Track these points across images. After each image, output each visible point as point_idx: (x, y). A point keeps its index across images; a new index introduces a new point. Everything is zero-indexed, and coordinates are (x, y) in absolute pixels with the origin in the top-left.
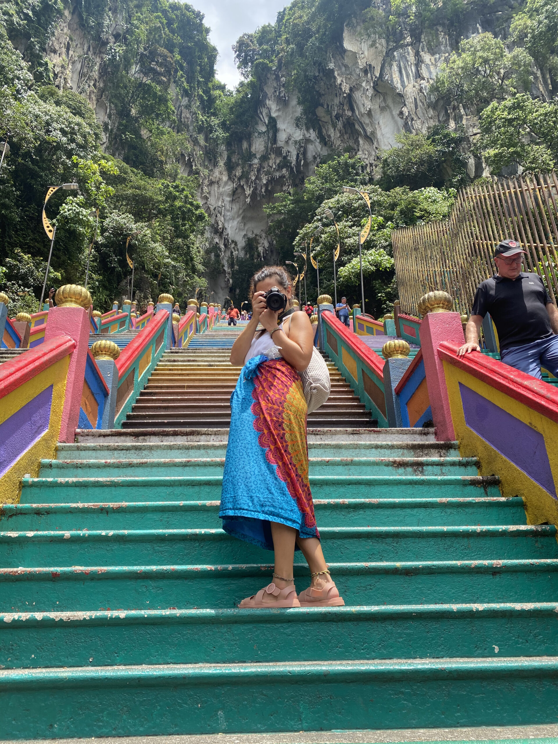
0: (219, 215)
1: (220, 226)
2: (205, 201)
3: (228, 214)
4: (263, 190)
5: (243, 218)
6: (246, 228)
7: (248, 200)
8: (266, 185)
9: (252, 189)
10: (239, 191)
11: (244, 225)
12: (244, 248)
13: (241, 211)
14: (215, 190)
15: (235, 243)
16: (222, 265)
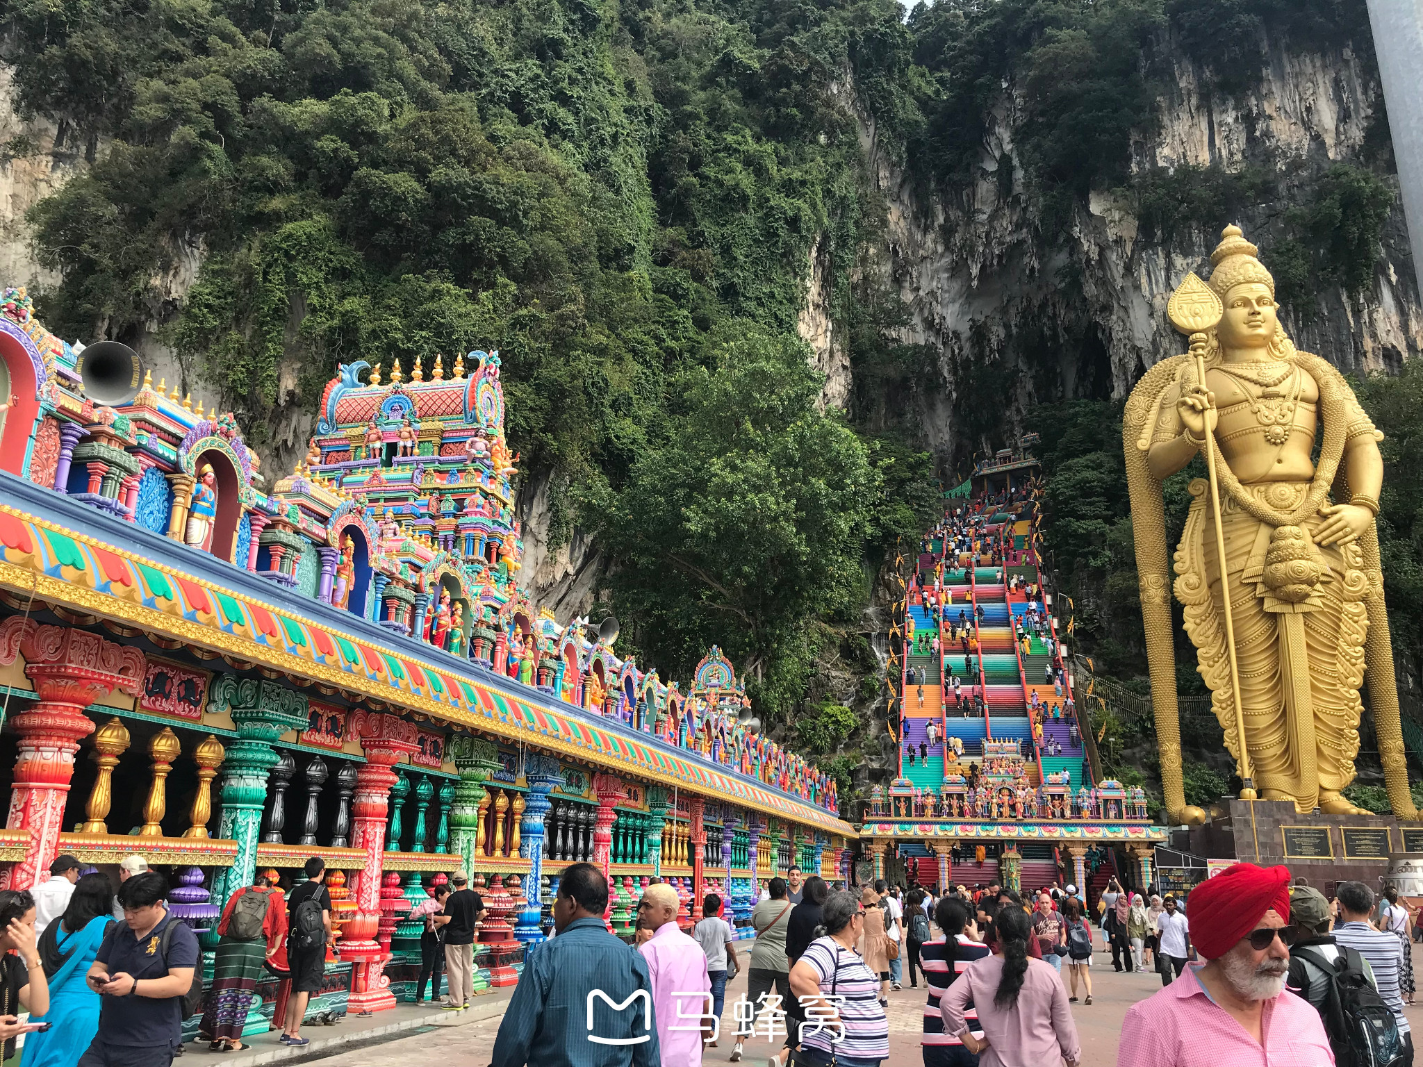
0: (934, 303)
1: (937, 321)
2: (916, 293)
3: (947, 296)
4: (995, 262)
5: (968, 297)
6: (972, 310)
7: (975, 283)
8: (1000, 257)
9: (979, 266)
10: (961, 263)
11: (969, 306)
12: (969, 340)
13: (964, 290)
14: (928, 267)
15: (956, 334)
16: (942, 375)
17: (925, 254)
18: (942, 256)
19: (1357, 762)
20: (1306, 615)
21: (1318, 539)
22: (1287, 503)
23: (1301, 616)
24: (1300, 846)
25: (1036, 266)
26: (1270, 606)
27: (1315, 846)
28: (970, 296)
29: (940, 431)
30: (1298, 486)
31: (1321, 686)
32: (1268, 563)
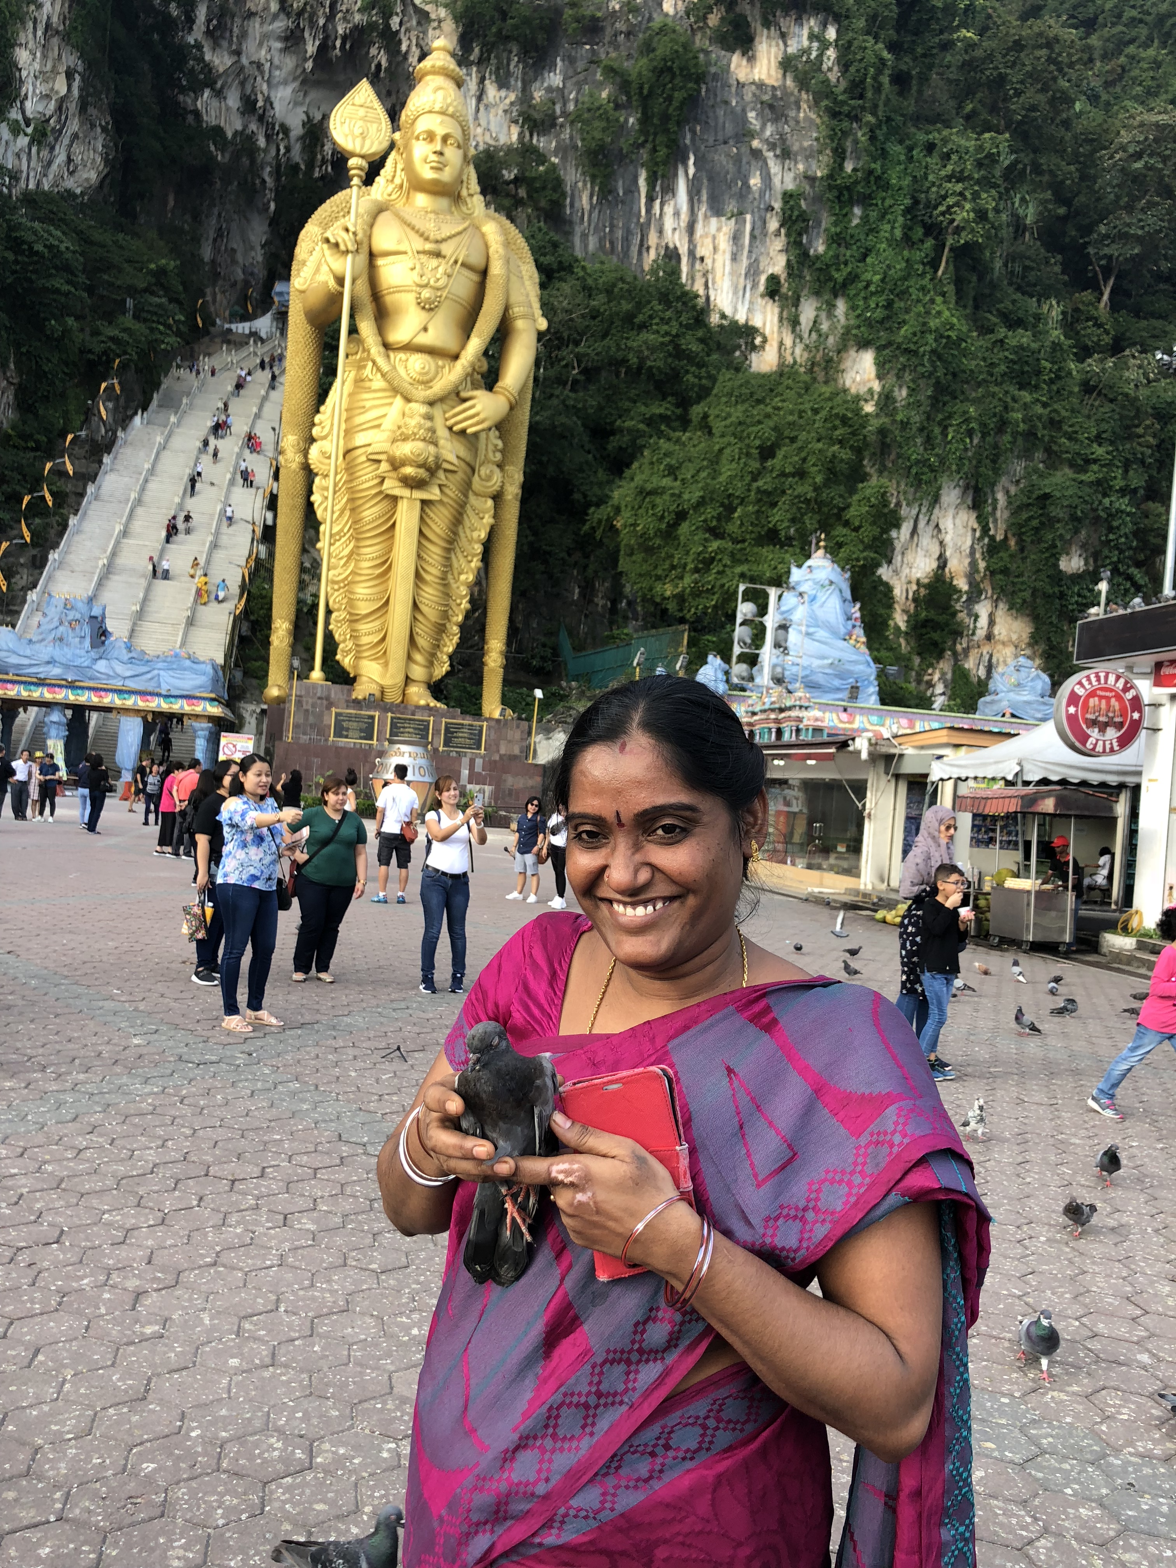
0: (259, 79)
1: (260, 104)
2: (235, 58)
3: (277, 73)
4: (338, 43)
5: (303, 83)
6: (307, 100)
7: (309, 65)
8: (344, 38)
9: (317, 43)
10: (298, 33)
11: (305, 95)
12: (302, 138)
13: (299, 71)
14: (256, 28)
15: (285, 130)
16: (259, 176)
17: (253, 9)
18: (275, 17)
19: (451, 657)
20: (424, 502)
21: (449, 423)
22: (425, 378)
23: (418, 504)
24: (347, 729)
25: (384, 64)
26: (391, 486)
27: (361, 731)
28: (307, 82)
29: (252, 248)
30: (440, 363)
31: (428, 577)
32: (394, 441)
